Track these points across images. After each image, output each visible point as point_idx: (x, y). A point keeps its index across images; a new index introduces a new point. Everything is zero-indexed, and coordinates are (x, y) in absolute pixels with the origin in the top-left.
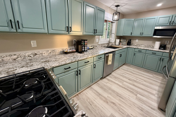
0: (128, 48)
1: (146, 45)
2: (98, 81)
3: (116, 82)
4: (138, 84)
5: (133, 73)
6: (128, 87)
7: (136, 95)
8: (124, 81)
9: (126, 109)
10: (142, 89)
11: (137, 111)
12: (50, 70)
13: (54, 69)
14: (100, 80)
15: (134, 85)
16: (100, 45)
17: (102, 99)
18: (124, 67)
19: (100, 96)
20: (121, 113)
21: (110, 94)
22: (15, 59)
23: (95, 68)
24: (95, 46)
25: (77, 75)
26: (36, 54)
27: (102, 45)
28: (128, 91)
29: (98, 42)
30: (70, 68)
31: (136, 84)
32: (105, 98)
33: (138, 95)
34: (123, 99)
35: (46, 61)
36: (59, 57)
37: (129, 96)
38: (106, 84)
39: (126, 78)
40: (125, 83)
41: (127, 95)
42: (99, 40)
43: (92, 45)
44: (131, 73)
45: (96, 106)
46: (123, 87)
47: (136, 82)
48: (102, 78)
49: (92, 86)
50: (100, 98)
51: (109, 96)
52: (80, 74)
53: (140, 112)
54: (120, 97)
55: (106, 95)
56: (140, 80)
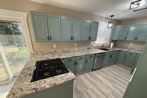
0: (120, 50)
1: (140, 49)
2: (89, 72)
3: (102, 74)
4: (120, 78)
5: (120, 71)
6: (110, 79)
7: (114, 84)
8: (109, 75)
9: (102, 88)
10: (121, 82)
11: (109, 91)
12: (62, 59)
13: (64, 59)
14: (91, 71)
15: (116, 79)
16: (95, 47)
17: (89, 81)
18: (114, 66)
19: (88, 79)
20: (98, 90)
21: (95, 80)
22: (47, 53)
23: (87, 62)
24: (90, 48)
25: (75, 64)
26: (55, 51)
27: (96, 47)
28: (108, 81)
29: (93, 45)
30: (71, 60)
31: (118, 78)
32: (91, 81)
33: (116, 85)
34: (103, 84)
35: (60, 55)
36: (66, 54)
37: (108, 83)
38: (94, 74)
39: (112, 73)
40: (109, 76)
41: (107, 83)
42: (94, 43)
43: (88, 47)
44: (119, 71)
45: (84, 83)
46: (106, 78)
47: (119, 77)
48: (92, 70)
49: (84, 74)
50: (88, 80)
51: (94, 80)
52: (76, 64)
53: (112, 92)
54: (101, 82)
55: (92, 79)
56: (123, 76)
